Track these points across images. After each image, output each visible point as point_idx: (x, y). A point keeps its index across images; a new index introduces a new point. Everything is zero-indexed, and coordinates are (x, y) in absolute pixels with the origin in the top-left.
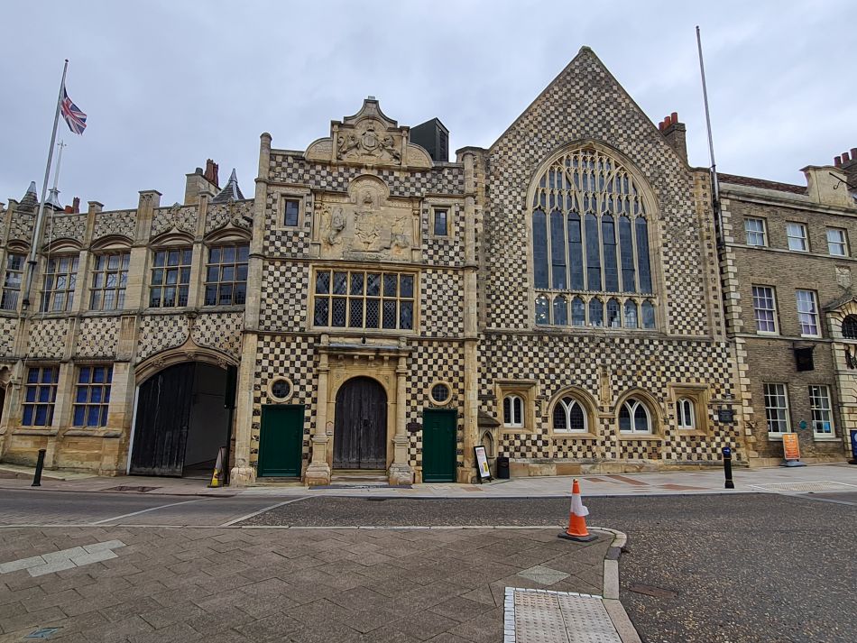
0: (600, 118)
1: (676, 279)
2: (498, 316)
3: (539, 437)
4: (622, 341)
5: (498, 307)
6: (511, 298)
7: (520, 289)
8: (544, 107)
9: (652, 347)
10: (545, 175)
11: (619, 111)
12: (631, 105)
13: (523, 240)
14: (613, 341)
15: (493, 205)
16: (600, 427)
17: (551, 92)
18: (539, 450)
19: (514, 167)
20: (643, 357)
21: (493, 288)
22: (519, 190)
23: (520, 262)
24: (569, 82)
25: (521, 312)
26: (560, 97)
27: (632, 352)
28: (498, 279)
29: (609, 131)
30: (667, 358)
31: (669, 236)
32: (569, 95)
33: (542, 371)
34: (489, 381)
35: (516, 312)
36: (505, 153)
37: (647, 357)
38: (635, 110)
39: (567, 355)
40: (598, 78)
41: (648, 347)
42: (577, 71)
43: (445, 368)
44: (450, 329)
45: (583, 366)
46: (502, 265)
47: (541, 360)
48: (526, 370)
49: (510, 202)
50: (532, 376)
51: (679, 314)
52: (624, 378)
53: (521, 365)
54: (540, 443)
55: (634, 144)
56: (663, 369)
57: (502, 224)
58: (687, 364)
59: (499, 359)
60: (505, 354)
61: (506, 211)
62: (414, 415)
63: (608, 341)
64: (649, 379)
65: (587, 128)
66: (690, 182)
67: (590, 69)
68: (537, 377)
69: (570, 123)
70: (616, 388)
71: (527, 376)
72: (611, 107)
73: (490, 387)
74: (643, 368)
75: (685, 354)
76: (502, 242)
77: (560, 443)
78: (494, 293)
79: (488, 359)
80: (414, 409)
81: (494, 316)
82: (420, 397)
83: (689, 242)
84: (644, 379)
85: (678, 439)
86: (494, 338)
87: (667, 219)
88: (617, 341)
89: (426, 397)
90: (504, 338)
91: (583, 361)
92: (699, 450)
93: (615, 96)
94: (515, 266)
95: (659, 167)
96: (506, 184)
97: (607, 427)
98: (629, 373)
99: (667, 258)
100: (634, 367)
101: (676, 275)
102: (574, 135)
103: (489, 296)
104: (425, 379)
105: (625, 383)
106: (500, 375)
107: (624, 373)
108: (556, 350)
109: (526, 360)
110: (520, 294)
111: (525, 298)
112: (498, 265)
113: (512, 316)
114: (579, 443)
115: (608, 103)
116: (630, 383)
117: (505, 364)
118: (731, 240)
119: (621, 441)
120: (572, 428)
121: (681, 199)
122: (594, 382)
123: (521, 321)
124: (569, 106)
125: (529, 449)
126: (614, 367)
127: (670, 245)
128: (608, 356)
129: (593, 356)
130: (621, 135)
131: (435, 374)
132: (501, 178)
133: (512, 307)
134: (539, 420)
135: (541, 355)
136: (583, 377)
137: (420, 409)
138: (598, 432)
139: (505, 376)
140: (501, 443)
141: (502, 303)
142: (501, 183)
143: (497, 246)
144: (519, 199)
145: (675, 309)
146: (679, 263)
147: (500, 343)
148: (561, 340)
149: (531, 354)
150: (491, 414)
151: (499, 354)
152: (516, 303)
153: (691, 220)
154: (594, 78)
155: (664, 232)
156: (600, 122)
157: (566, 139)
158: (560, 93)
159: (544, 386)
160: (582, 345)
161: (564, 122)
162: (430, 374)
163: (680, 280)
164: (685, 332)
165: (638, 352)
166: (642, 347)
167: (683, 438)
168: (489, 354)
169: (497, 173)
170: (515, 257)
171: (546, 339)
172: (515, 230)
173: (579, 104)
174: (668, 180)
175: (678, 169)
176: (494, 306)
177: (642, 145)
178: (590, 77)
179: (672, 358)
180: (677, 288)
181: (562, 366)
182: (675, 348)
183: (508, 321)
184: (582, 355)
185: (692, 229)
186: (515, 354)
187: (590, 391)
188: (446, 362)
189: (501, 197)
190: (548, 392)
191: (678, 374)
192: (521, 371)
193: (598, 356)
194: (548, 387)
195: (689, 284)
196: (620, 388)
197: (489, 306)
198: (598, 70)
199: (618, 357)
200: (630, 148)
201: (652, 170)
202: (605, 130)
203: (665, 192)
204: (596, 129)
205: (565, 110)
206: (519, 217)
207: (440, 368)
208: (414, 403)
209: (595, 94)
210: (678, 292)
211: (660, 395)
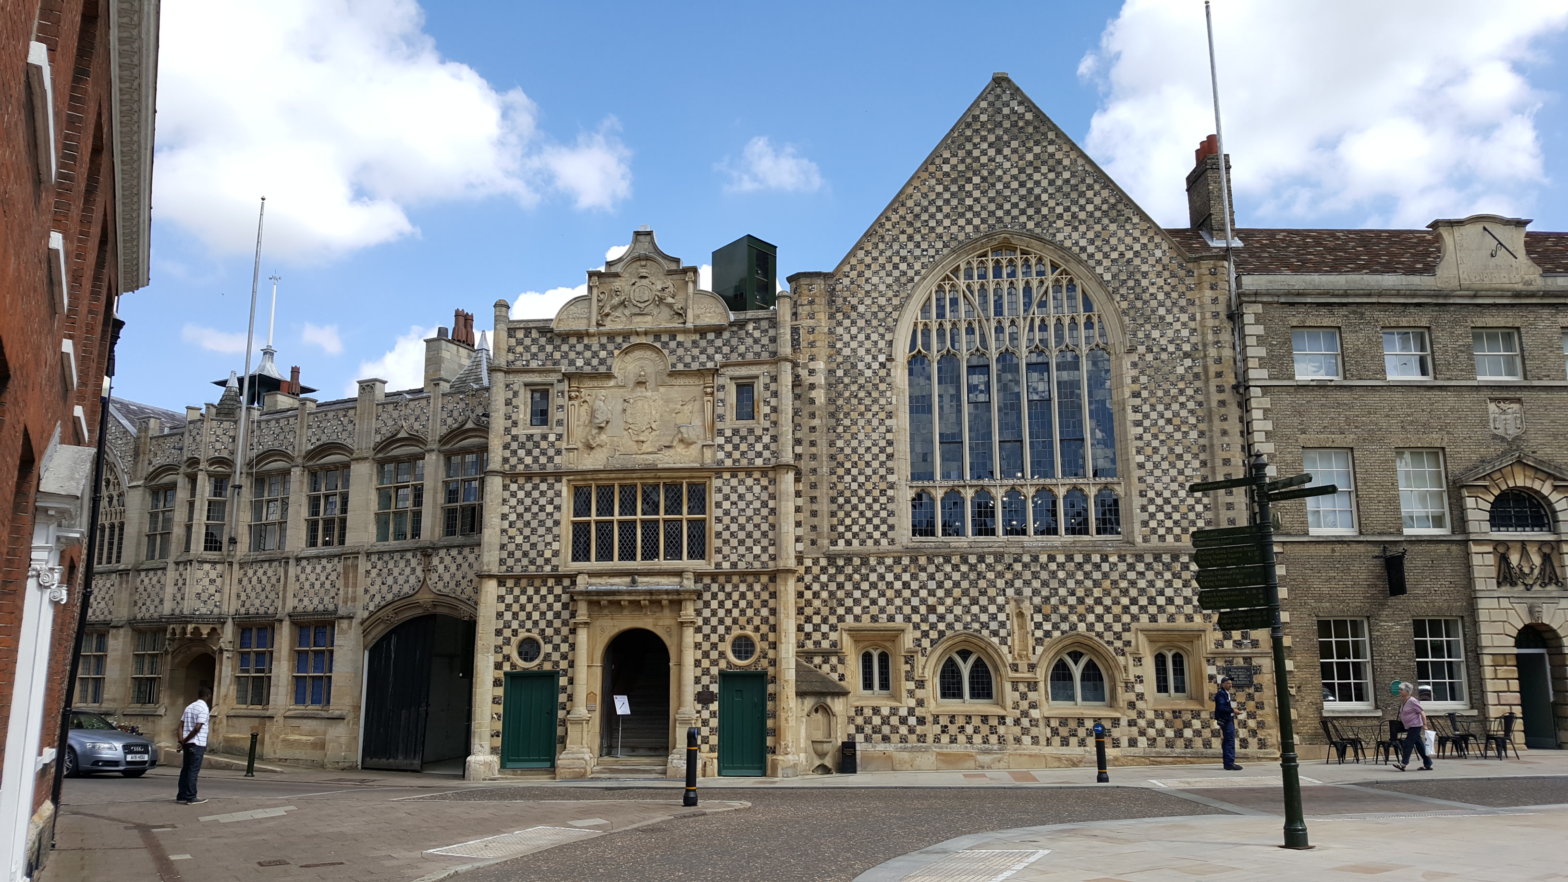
0: (1023, 191)
1: (1156, 450)
2: (848, 528)
3: (911, 711)
4: (1052, 558)
5: (848, 515)
6: (869, 500)
7: (883, 486)
8: (924, 189)
9: (1105, 567)
10: (929, 299)
11: (1058, 174)
12: (1080, 161)
13: (888, 408)
14: (1035, 559)
15: (840, 359)
16: (1011, 696)
17: (938, 161)
18: (911, 731)
19: (874, 295)
20: (1089, 583)
21: (840, 487)
22: (881, 330)
23: (883, 443)
24: (969, 139)
25: (884, 521)
26: (954, 167)
27: (1071, 575)
28: (848, 472)
29: (1038, 211)
30: (1133, 583)
31: (1144, 379)
32: (968, 161)
33: (915, 610)
34: (833, 628)
35: (876, 521)
36: (861, 274)
37: (1096, 584)
38: (1088, 168)
39: (957, 584)
40: (1021, 124)
41: (1097, 567)
42: (984, 118)
43: (750, 612)
44: (756, 557)
45: (983, 601)
46: (854, 451)
47: (915, 593)
48: (891, 610)
49: (868, 351)
50: (899, 618)
51: (1160, 509)
52: (1055, 618)
53: (882, 602)
54: (912, 721)
55: (1082, 228)
56: (1125, 601)
57: (854, 388)
58: (1169, 592)
59: (849, 595)
60: (857, 587)
61: (861, 366)
62: (705, 680)
63: (1026, 558)
64: (1099, 618)
65: (999, 213)
66: (1188, 281)
67: (1006, 111)
68: (908, 619)
69: (970, 208)
70: (1039, 634)
71: (891, 618)
72: (1044, 169)
73: (833, 636)
74: (1090, 601)
75: (1168, 575)
76: (854, 415)
77: (944, 721)
78: (841, 494)
79: (832, 594)
80: (706, 672)
81: (841, 529)
82: (714, 655)
83: (1181, 385)
84: (1091, 618)
85: (1150, 715)
86: (841, 562)
87: (1142, 349)
88: (1043, 558)
89: (722, 654)
90: (857, 561)
91: (983, 593)
92: (1188, 733)
93: (1051, 149)
94: (875, 450)
95: (1129, 261)
96: (861, 323)
97: (1024, 696)
98: (1064, 610)
99: (1139, 416)
100: (1072, 601)
101: (1155, 443)
102: (977, 228)
103: (833, 500)
104: (721, 630)
105: (1056, 627)
106: (849, 618)
107: (1055, 609)
108: (939, 576)
109: (890, 593)
110: (883, 492)
111: (891, 499)
112: (848, 451)
113: (870, 528)
114: (976, 721)
115: (1038, 163)
116: (1065, 626)
117: (857, 602)
118: (1264, 373)
119: (1048, 719)
120: (973, 696)
121: (1169, 311)
122: (1002, 625)
123: (884, 534)
124: (969, 180)
125: (895, 730)
126: (1037, 600)
127: (1145, 394)
128: (1027, 583)
129: (1000, 583)
130: (1060, 216)
131: (735, 621)
132: (854, 315)
133: (869, 514)
134: (911, 685)
135: (915, 585)
136: (984, 618)
137: (714, 671)
138: (1009, 703)
139: (857, 618)
140: (851, 720)
141: (855, 508)
142: (853, 323)
143: (847, 422)
144: (882, 344)
145: (1152, 501)
146: (1161, 422)
147: (849, 570)
148: (947, 560)
149: (898, 585)
150: (835, 677)
151: (848, 586)
152: (876, 507)
153: (1187, 347)
154: (1014, 124)
155: (1134, 372)
156: (1022, 198)
157: (961, 237)
158: (954, 161)
159: (918, 634)
160: (982, 567)
161: (960, 210)
162: (728, 621)
163: (1164, 451)
164: (1170, 538)
165: (1080, 576)
166: (1088, 567)
167: (1159, 714)
168: (833, 586)
169: (846, 308)
170: (875, 436)
171: (923, 561)
172: (875, 394)
173: (985, 173)
174: (1145, 283)
175: (1166, 260)
176: (841, 514)
177: (1098, 228)
178: (1007, 124)
179: (1142, 584)
180: (1156, 466)
181: (949, 601)
182: (1149, 567)
183: (863, 535)
184: (982, 584)
185: (1188, 362)
186: (874, 585)
187: (995, 640)
188: (750, 604)
189: (854, 345)
190: (926, 643)
191: (1153, 610)
192: (882, 610)
193: (1010, 584)
194: (925, 634)
195: (1180, 457)
196: (1047, 634)
197: (833, 514)
198: (1021, 109)
199: (1045, 584)
200: (1075, 235)
201: (1114, 269)
202: (1031, 211)
203: (1139, 304)
204: (1015, 212)
205: (961, 188)
206: (883, 373)
207: (743, 612)
208: (706, 663)
209: (1014, 151)
210: (1158, 473)
211: (1118, 644)
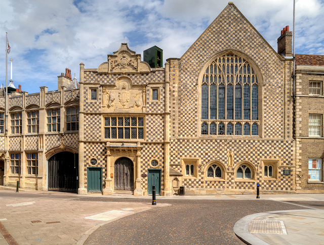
0: (236, 38)
1: (269, 113)
2: (184, 132)
3: (200, 180)
4: (240, 141)
5: (183, 128)
6: (190, 124)
7: (194, 120)
8: (208, 35)
9: (254, 144)
10: (208, 68)
11: (246, 34)
12: (253, 30)
13: (196, 98)
14: (236, 141)
15: (182, 84)
16: (227, 176)
17: (212, 27)
18: (199, 185)
19: (192, 65)
20: (249, 148)
21: (181, 120)
22: (194, 76)
23: (194, 108)
24: (221, 22)
25: (194, 130)
26: (216, 30)
27: (245, 146)
28: (184, 116)
29: (240, 44)
30: (261, 148)
31: (268, 93)
32: (221, 28)
33: (202, 154)
34: (179, 158)
35: (192, 130)
36: (188, 59)
37: (251, 148)
38: (255, 32)
39: (214, 147)
40: (236, 18)
41: (252, 144)
42: (225, 15)
43: (156, 154)
44: (159, 139)
45: (221, 152)
46: (186, 110)
47: (202, 150)
48: (195, 154)
49: (190, 82)
50: (197, 156)
51: (270, 129)
52: (240, 157)
53: (193, 152)
54: (200, 182)
55: (253, 49)
56: (259, 153)
57: (186, 92)
58: (270, 150)
59: (183, 150)
60: (186, 148)
61: (188, 86)
62: (144, 171)
63: (233, 141)
64: (252, 157)
65: (229, 44)
66: (282, 66)
67: (232, 14)
68: (200, 156)
69: (221, 42)
70: (235, 161)
71: (195, 156)
72: (243, 32)
73: (179, 161)
74: (249, 152)
75: (270, 146)
76: (186, 100)
77: (208, 182)
78: (182, 122)
79: (179, 149)
80: (144, 169)
81: (182, 132)
82: (146, 165)
83: (278, 95)
84: (249, 157)
85: (263, 181)
86: (181, 141)
87: (267, 85)
88: (238, 141)
89: (148, 165)
90: (186, 141)
91: (221, 150)
92: (272, 186)
93: (245, 26)
94: (192, 110)
95: (265, 60)
96: (188, 74)
97: (230, 177)
98: (242, 155)
99: (266, 103)
100: (244, 152)
101: (270, 111)
102: (223, 48)
103: (179, 124)
104: (148, 158)
105: (240, 159)
106: (183, 156)
107: (240, 154)
108: (209, 145)
109: (195, 150)
110: (194, 122)
111: (196, 124)
112: (184, 110)
113: (190, 132)
114: (217, 183)
115: (241, 30)
116: (242, 159)
117: (186, 152)
118: (300, 93)
119: (236, 182)
121: (275, 75)
122: (226, 158)
123: (194, 134)
124: (221, 34)
125: (195, 185)
126: (235, 152)
127: (268, 97)
128: (233, 147)
129: (226, 148)
130: (247, 46)
131: (152, 156)
132: (186, 71)
133: (190, 128)
134: (200, 173)
135: (202, 148)
136: (221, 156)
137: (146, 169)
138: (226, 178)
139: (186, 156)
140: (183, 182)
141: (186, 126)
142: (186, 73)
143: (184, 102)
144: (194, 80)
145: (267, 126)
146: (272, 105)
147: (184, 143)
148: (211, 141)
149: (197, 147)
150: (179, 171)
151: (183, 147)
152: (192, 126)
153: (280, 85)
154: (234, 18)
155: (265, 91)
156: (236, 40)
157: (218, 50)
158: (216, 28)
159: (202, 160)
160: (221, 143)
161: (218, 42)
162: (150, 156)
163: (272, 113)
164: (271, 136)
165: (247, 146)
166: (249, 144)
167: (265, 181)
168: (179, 147)
169: (184, 69)
170: (192, 106)
171: (204, 141)
172: (192, 94)
173: (225, 32)
174: (269, 66)
175: (276, 60)
176: (182, 128)
177: (257, 50)
178: (232, 18)
179: (263, 148)
180: (269, 117)
181: (211, 152)
182: (265, 144)
183: (188, 134)
184: (221, 147)
185: (280, 89)
186: (191, 147)
187: (223, 162)
188: (157, 151)
189: (186, 80)
190: (204, 163)
191: (266, 155)
192: (193, 154)
193: (228, 148)
194: (205, 160)
195: (276, 115)
196: (237, 161)
197: (179, 128)
198: (236, 14)
199: (238, 148)
200: (251, 52)
201: (261, 62)
202: (238, 44)
203: (267, 72)
204: (234, 44)
205: (218, 36)
206: (194, 88)
207: (154, 153)
208: (144, 167)
209: (234, 26)
210: (270, 119)
211: (256, 164)
